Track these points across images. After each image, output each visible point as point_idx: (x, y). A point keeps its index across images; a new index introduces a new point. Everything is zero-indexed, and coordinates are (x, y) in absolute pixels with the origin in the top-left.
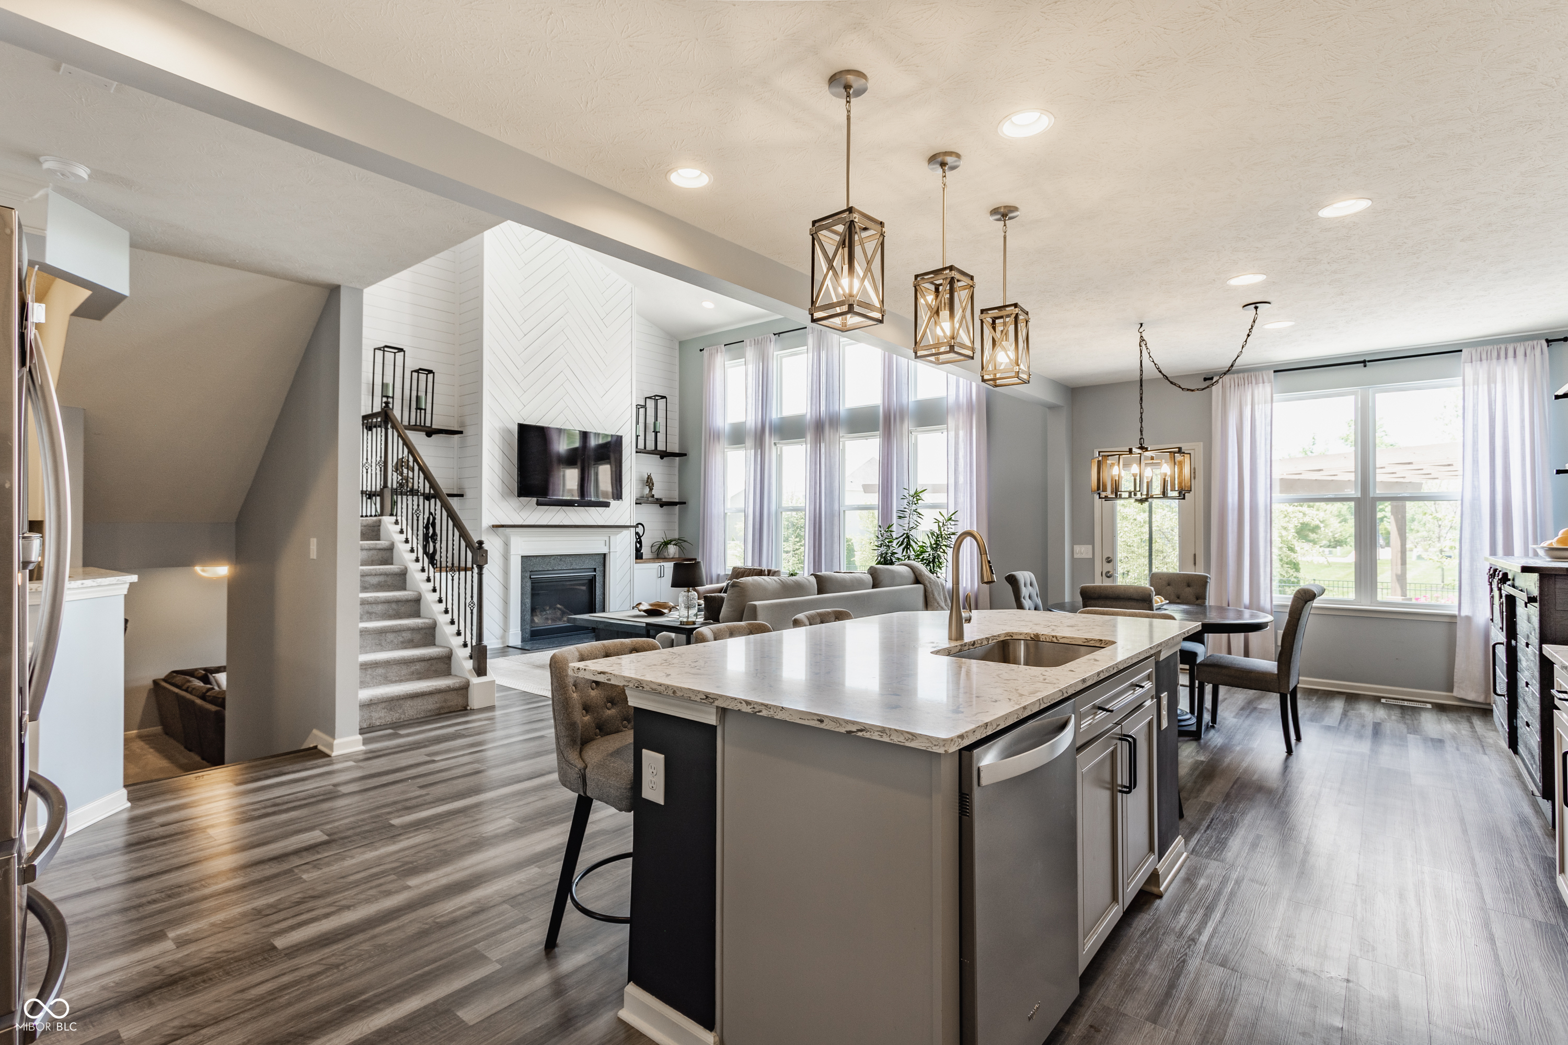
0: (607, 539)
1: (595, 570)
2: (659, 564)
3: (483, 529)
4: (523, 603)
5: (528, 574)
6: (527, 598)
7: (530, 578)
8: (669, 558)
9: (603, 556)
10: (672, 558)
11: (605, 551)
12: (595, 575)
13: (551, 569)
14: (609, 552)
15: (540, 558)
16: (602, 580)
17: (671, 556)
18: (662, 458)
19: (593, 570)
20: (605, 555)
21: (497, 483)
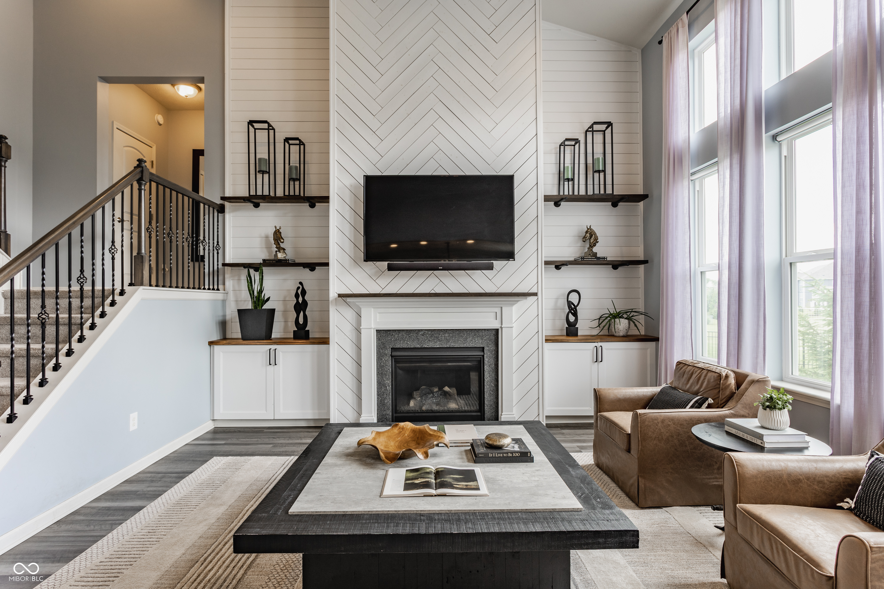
0: (498, 310)
1: (483, 349)
2: (596, 344)
3: (331, 299)
4: (380, 384)
5: (389, 352)
6: (388, 379)
7: (392, 356)
8: (619, 337)
9: (494, 332)
10: (623, 336)
11: (495, 325)
12: (483, 356)
13: (418, 346)
14: (501, 328)
15: (404, 333)
16: (492, 361)
17: (621, 334)
18: (615, 205)
19: (481, 349)
20: (497, 331)
21: (348, 246)
